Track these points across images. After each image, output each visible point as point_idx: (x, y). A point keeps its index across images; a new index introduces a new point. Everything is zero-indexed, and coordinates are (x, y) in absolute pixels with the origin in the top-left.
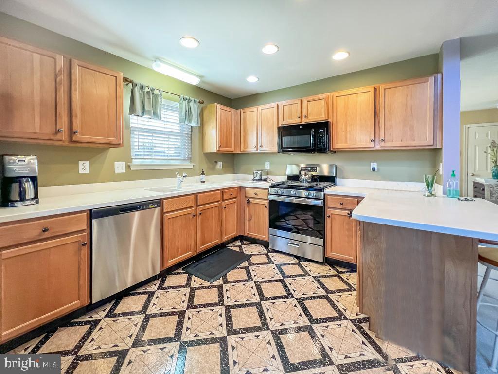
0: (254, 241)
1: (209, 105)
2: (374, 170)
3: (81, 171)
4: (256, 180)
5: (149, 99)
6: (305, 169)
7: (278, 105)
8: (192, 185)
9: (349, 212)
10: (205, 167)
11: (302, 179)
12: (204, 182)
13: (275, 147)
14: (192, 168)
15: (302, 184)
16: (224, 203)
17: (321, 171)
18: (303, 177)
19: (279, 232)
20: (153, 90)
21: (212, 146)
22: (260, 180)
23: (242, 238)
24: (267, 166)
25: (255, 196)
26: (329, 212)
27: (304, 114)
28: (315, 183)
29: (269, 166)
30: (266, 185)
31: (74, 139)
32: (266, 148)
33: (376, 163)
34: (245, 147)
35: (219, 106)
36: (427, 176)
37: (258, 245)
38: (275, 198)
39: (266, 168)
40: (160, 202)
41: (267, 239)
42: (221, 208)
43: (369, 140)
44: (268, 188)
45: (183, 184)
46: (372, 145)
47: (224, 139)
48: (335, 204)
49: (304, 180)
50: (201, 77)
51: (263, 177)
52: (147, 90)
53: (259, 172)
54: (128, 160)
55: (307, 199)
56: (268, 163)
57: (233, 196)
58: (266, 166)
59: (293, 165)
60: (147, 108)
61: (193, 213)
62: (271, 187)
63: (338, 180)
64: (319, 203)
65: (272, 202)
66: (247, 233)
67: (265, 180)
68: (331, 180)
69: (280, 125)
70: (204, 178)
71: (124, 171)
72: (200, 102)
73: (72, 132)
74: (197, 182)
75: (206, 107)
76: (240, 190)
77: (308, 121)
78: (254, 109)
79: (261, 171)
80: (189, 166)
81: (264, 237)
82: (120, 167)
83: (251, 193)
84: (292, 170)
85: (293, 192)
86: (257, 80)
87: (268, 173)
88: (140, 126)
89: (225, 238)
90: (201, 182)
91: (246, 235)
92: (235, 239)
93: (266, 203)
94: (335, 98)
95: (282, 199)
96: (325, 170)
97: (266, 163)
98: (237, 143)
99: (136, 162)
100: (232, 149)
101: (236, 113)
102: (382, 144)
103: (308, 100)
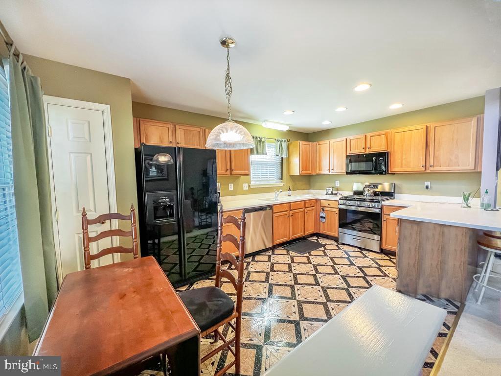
0: (327, 237)
1: (293, 142)
2: (427, 187)
3: (230, 189)
4: (328, 194)
5: (260, 145)
6: (368, 186)
7: (346, 139)
8: (284, 198)
10: (291, 185)
11: (365, 194)
13: (344, 171)
14: (282, 186)
15: (365, 197)
16: (306, 210)
17: (383, 188)
18: (366, 192)
19: (347, 231)
20: (261, 138)
21: (296, 170)
22: (332, 194)
23: (318, 235)
24: (337, 184)
25: (328, 206)
27: (368, 146)
28: (376, 197)
29: (339, 184)
30: (337, 198)
31: (232, 173)
32: (336, 171)
33: (429, 183)
34: (319, 170)
35: (301, 142)
36: (465, 193)
37: (330, 240)
38: (344, 207)
39: (336, 186)
40: (271, 207)
41: (337, 236)
42: (304, 213)
43: (420, 166)
44: (338, 200)
45: (279, 197)
46: (423, 169)
47: (304, 166)
49: (367, 194)
51: (334, 192)
52: (259, 139)
53: (331, 189)
54: (249, 182)
55: (368, 208)
56: (338, 182)
57: (311, 206)
59: (359, 183)
60: (259, 151)
61: (288, 215)
62: (340, 199)
63: (396, 195)
64: (377, 211)
65: (340, 210)
66: (322, 231)
67: (336, 194)
68: (390, 195)
69: (348, 154)
70: (290, 192)
71: (248, 189)
72: (288, 141)
73: (231, 170)
74: (286, 195)
75: (291, 143)
76: (317, 201)
78: (327, 142)
79: (333, 187)
80: (281, 184)
81: (335, 234)
82: (245, 187)
83: (325, 203)
84: (358, 187)
85: (358, 203)
87: (337, 190)
88: (256, 160)
89: (307, 233)
90: (289, 195)
91: (321, 232)
92: (313, 235)
93: (337, 211)
94: (393, 133)
95: (349, 208)
96: (386, 187)
97: (336, 181)
98: (314, 168)
99: (252, 183)
100: (310, 172)
101: (313, 146)
102: (431, 169)
103: (371, 135)
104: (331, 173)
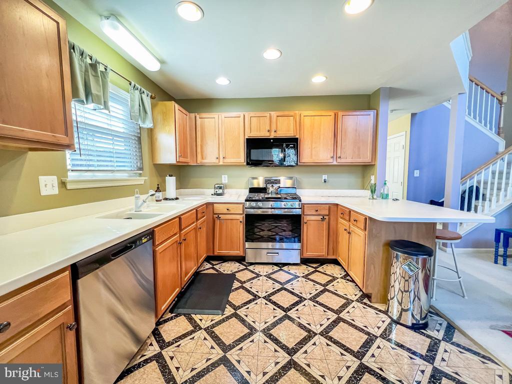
2: (325, 181)
5: (96, 77)
7: (244, 116)
9: (322, 217)
11: (270, 191)
12: (160, 200)
14: (143, 183)
15: (270, 196)
20: (97, 62)
24: (225, 179)
25: (227, 212)
26: (306, 219)
27: (274, 128)
29: (227, 179)
32: (230, 160)
33: (326, 176)
34: (202, 158)
35: (177, 107)
38: (252, 211)
39: (223, 182)
40: (151, 234)
41: (242, 254)
42: (196, 230)
43: (329, 156)
44: (244, 201)
46: (331, 160)
47: (182, 149)
48: (310, 212)
49: (272, 192)
50: (161, 62)
57: (203, 214)
58: (223, 179)
62: (246, 200)
65: (248, 216)
66: (217, 252)
70: (160, 195)
71: (56, 191)
72: (151, 96)
77: (277, 135)
78: (215, 115)
80: (141, 181)
82: (49, 185)
83: (219, 209)
86: (228, 82)
89: (200, 263)
90: (157, 201)
91: (216, 254)
93: (241, 218)
94: (302, 116)
97: (223, 176)
98: (193, 154)
100: (187, 160)
101: (190, 118)
102: (339, 160)
103: (278, 114)
104: (221, 163)
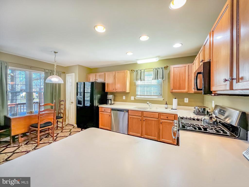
12: (167, 108)
16: (161, 121)
35: (172, 67)
40: (127, 111)
42: (159, 123)
47: (177, 85)
50: (159, 56)
54: (135, 96)
61: (141, 119)
72: (165, 67)
80: (161, 99)
97: (213, 101)
